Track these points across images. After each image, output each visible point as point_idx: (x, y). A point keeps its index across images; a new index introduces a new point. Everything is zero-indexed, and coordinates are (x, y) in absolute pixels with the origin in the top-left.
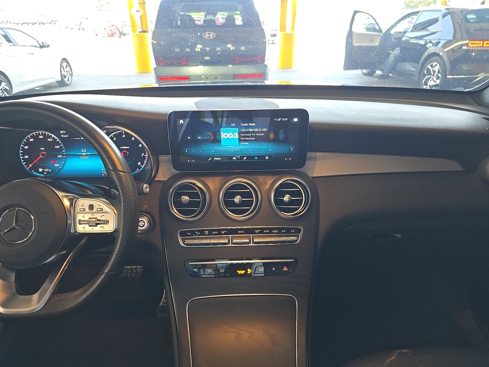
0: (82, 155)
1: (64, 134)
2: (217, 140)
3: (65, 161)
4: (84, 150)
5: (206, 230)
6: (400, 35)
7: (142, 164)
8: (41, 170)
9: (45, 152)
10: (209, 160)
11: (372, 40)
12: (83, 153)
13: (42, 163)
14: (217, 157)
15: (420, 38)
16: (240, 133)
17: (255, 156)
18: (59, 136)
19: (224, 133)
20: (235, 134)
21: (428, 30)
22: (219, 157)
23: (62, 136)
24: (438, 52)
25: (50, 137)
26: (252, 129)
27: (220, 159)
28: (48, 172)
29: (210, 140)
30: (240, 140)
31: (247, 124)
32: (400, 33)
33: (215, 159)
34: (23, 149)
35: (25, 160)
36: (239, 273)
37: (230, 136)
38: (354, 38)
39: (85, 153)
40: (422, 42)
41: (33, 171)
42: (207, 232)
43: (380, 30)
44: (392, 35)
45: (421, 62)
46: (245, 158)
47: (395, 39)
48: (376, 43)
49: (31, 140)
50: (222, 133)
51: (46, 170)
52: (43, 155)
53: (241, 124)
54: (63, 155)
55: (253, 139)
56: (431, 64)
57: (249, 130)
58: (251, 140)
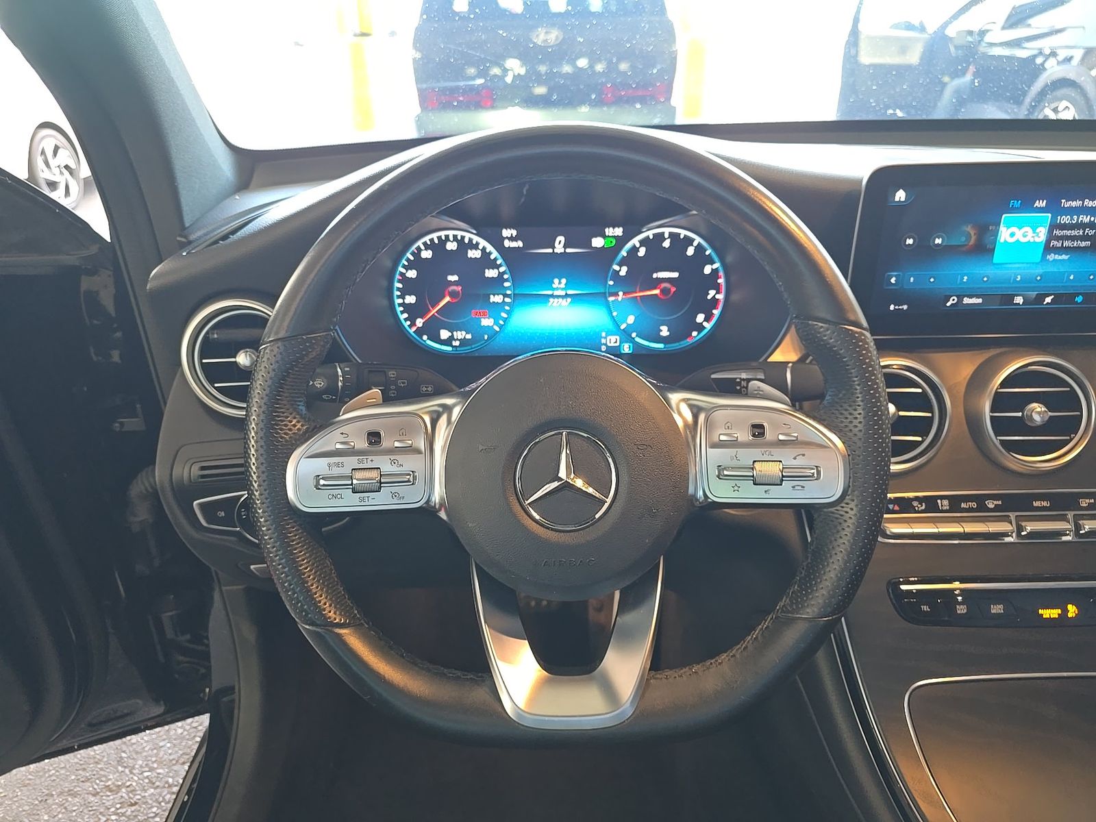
0: (552, 296)
1: (511, 239)
2: (983, 248)
3: (508, 313)
4: (560, 283)
5: (942, 497)
6: (970, 39)
7: (707, 319)
8: (445, 334)
9: (460, 288)
10: (948, 304)
11: (903, 50)
12: (557, 289)
13: (450, 317)
14: (970, 297)
15: (1017, 43)
16: (1053, 226)
17: (1078, 295)
18: (497, 242)
19: (1008, 228)
20: (1038, 230)
21: (1029, 25)
22: (978, 296)
23: (507, 243)
24: (1072, 76)
25: (476, 247)
26: (1089, 217)
27: (980, 301)
28: (463, 342)
29: (964, 249)
30: (1048, 248)
31: (1079, 203)
32: (970, 33)
33: (966, 301)
34: (404, 279)
35: (407, 308)
36: (1044, 616)
37: (1025, 236)
38: (863, 45)
39: (562, 289)
40: (1022, 54)
41: (425, 337)
42: (946, 502)
43: (922, 29)
44: (951, 39)
45: (1028, 100)
46: (1048, 300)
47: (956, 47)
48: (913, 58)
49: (427, 254)
50: (1002, 229)
51: (460, 335)
52: (452, 294)
53: (1063, 201)
54: (505, 296)
55: (1083, 244)
56: (1053, 106)
57: (1081, 219)
58: (1079, 248)
